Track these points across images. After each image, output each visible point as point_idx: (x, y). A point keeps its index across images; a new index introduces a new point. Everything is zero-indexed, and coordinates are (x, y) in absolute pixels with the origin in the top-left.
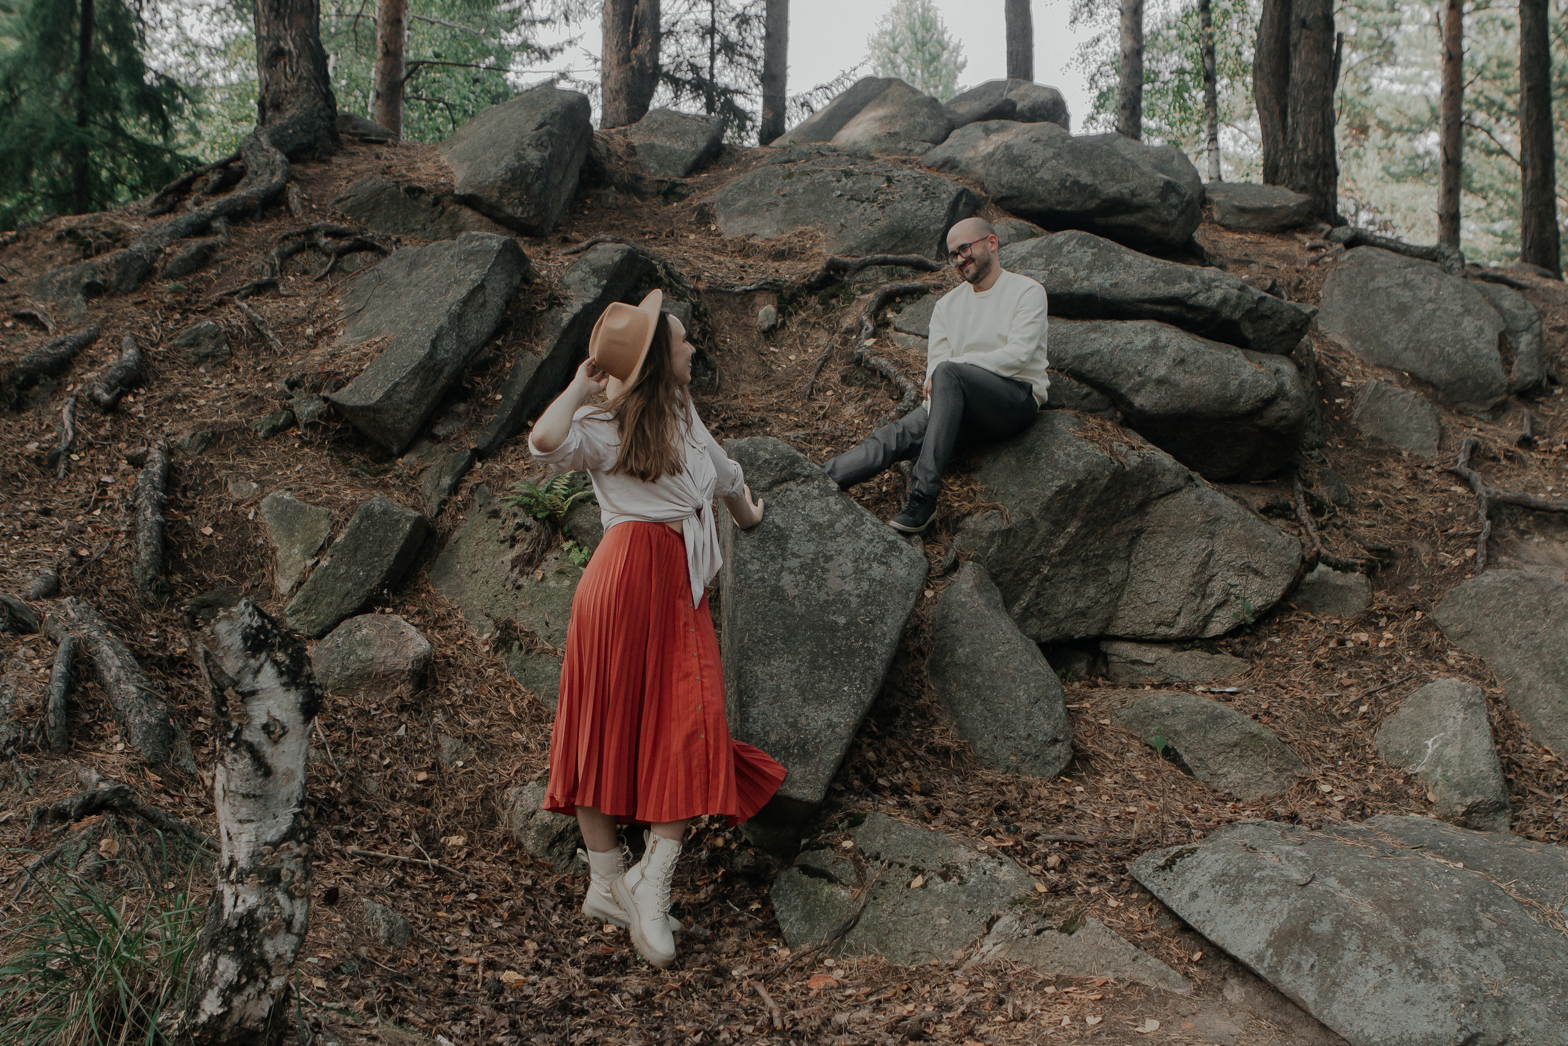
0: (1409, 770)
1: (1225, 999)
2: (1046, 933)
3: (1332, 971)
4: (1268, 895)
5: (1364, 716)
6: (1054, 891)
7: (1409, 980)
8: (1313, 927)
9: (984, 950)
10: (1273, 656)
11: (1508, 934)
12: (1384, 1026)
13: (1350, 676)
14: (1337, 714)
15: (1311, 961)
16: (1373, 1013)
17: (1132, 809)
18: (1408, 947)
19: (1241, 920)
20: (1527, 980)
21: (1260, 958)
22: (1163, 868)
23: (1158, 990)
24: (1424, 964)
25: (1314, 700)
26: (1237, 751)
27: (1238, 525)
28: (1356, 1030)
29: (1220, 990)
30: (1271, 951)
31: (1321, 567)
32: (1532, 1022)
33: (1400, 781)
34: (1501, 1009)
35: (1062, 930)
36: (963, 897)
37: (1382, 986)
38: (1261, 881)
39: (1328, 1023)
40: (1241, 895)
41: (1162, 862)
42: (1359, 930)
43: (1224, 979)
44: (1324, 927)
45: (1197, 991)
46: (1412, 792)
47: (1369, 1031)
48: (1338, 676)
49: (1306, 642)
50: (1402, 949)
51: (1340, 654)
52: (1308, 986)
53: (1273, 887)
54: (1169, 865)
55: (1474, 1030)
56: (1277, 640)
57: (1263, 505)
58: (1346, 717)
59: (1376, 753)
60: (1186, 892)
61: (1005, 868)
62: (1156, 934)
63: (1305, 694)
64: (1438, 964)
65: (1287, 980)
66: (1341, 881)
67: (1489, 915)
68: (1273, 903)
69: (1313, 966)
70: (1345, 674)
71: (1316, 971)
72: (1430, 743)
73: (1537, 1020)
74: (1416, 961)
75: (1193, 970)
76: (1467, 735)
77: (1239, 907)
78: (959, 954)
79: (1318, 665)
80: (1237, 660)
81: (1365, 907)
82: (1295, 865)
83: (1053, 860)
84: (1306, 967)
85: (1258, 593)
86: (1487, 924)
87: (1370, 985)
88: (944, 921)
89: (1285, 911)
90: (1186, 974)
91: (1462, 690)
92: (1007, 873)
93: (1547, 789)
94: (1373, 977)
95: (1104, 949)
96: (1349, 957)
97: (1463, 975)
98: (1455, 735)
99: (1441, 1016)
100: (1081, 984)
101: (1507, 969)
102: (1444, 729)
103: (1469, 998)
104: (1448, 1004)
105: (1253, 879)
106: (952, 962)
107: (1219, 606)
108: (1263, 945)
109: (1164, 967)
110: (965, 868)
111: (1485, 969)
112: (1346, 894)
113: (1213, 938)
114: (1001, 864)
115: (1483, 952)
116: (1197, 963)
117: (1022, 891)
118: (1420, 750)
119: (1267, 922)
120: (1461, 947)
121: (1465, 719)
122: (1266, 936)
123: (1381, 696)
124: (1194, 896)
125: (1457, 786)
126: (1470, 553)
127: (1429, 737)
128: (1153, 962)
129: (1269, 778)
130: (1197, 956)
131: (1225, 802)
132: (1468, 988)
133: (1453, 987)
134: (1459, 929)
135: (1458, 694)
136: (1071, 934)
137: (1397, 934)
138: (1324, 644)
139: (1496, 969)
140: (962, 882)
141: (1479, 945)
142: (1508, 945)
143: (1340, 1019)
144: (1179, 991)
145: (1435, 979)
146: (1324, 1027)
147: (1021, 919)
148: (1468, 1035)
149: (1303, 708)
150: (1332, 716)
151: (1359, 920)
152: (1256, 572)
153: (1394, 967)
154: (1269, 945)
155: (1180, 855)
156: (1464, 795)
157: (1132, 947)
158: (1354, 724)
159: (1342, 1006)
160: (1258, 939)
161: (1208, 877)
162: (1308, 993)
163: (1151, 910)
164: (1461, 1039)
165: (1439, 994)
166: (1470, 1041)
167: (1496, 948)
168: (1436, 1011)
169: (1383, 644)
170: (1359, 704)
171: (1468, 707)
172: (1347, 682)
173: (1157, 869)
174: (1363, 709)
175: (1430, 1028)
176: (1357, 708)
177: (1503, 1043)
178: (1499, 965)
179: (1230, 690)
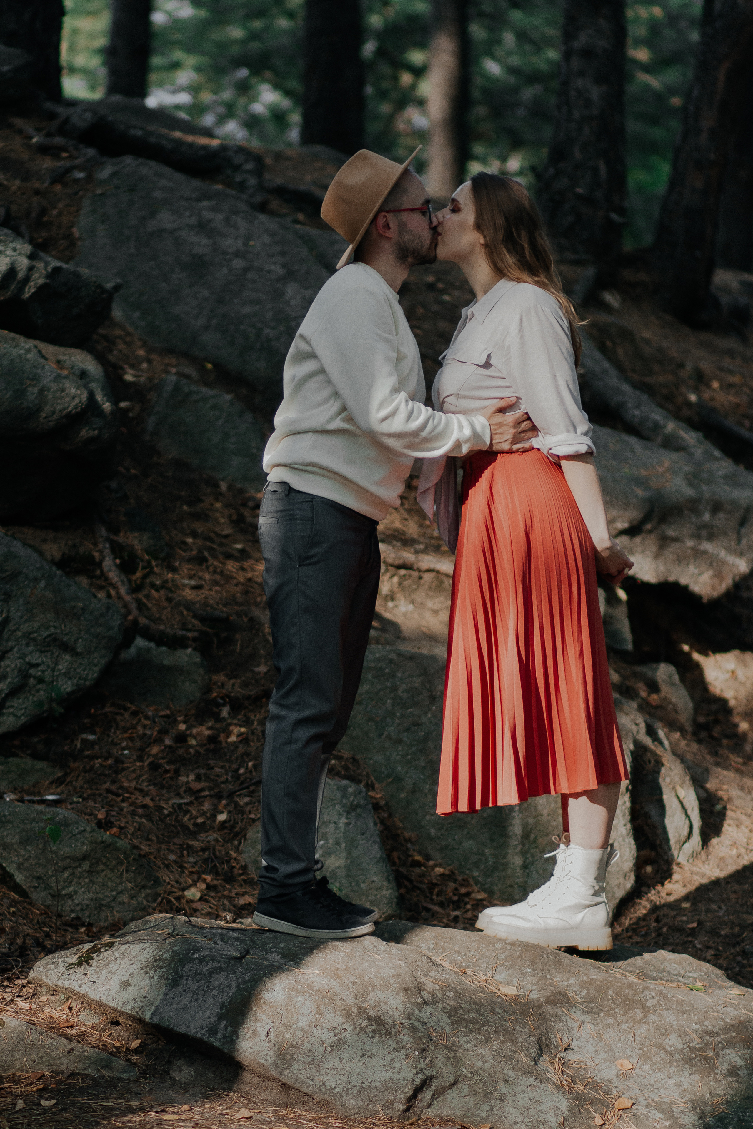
1: (173, 1080)
3: (288, 1035)
4: (211, 973)
5: (223, 824)
7: (364, 1037)
10: (92, 758)
11: (450, 994)
12: (345, 1078)
13: (198, 778)
14: (190, 825)
15: (267, 1027)
16: (332, 1068)
19: (185, 1000)
20: (471, 1031)
21: (213, 1031)
22: (80, 964)
23: (102, 1077)
24: (377, 1022)
25: (160, 808)
26: (86, 866)
27: (42, 584)
28: (318, 1084)
29: (167, 1073)
30: (224, 1023)
31: (140, 642)
32: (480, 1064)
34: (451, 1055)
37: (338, 1045)
38: (201, 960)
39: (289, 1081)
40: (181, 977)
41: (74, 959)
42: (311, 995)
43: (169, 1062)
45: (143, 1074)
47: (332, 1081)
48: (183, 779)
49: (131, 739)
50: (355, 1010)
51: (181, 751)
52: (266, 1051)
53: (216, 965)
54: (85, 960)
55: (428, 1073)
56: (92, 737)
57: (58, 556)
58: (202, 828)
59: (244, 868)
60: (115, 982)
62: (83, 1029)
63: (147, 800)
64: (390, 1021)
66: (283, 956)
67: (430, 979)
68: (220, 979)
69: (269, 1032)
70: (192, 777)
71: (272, 1036)
73: (484, 1062)
74: (369, 1019)
75: (134, 1057)
76: (352, 843)
77: (180, 988)
79: (154, 767)
80: (40, 765)
82: (233, 945)
84: (263, 1033)
85: (67, 675)
87: (327, 1044)
89: (234, 985)
90: (128, 1060)
91: (343, 790)
93: (441, 905)
94: (328, 1037)
95: (33, 1046)
98: (338, 843)
99: (397, 1064)
101: (452, 1023)
103: (423, 1046)
104: (403, 1054)
105: (192, 960)
107: (14, 692)
108: (214, 1019)
109: (104, 1055)
111: (433, 1024)
115: (429, 1009)
116: (136, 1051)
119: (214, 997)
120: (408, 1005)
121: (347, 824)
122: (216, 1010)
123: (242, 801)
129: (125, 898)
130: (136, 1043)
131: (76, 927)
132: (420, 1038)
133: (406, 1038)
134: (406, 990)
135: (338, 795)
138: (159, 741)
139: (442, 1024)
141: (425, 1003)
142: (452, 1003)
143: (301, 1076)
144: (125, 1076)
145: (389, 1033)
146: (284, 1086)
148: (424, 1077)
149: (148, 817)
150: (184, 827)
151: (310, 987)
152: (66, 647)
153: (348, 1026)
154: (220, 1016)
155: (96, 949)
157: (64, 1040)
158: (213, 836)
159: (302, 1066)
160: (207, 1014)
161: (138, 965)
162: (266, 1057)
163: (71, 1008)
164: (418, 1082)
165: (394, 1045)
166: (425, 1083)
167: (440, 1005)
168: (392, 1060)
169: (233, 739)
170: (216, 812)
171: (351, 809)
172: (196, 786)
173: (71, 966)
174: (222, 817)
175: (389, 1075)
176: (214, 816)
177: (455, 1083)
178: (445, 1020)
179: (50, 797)
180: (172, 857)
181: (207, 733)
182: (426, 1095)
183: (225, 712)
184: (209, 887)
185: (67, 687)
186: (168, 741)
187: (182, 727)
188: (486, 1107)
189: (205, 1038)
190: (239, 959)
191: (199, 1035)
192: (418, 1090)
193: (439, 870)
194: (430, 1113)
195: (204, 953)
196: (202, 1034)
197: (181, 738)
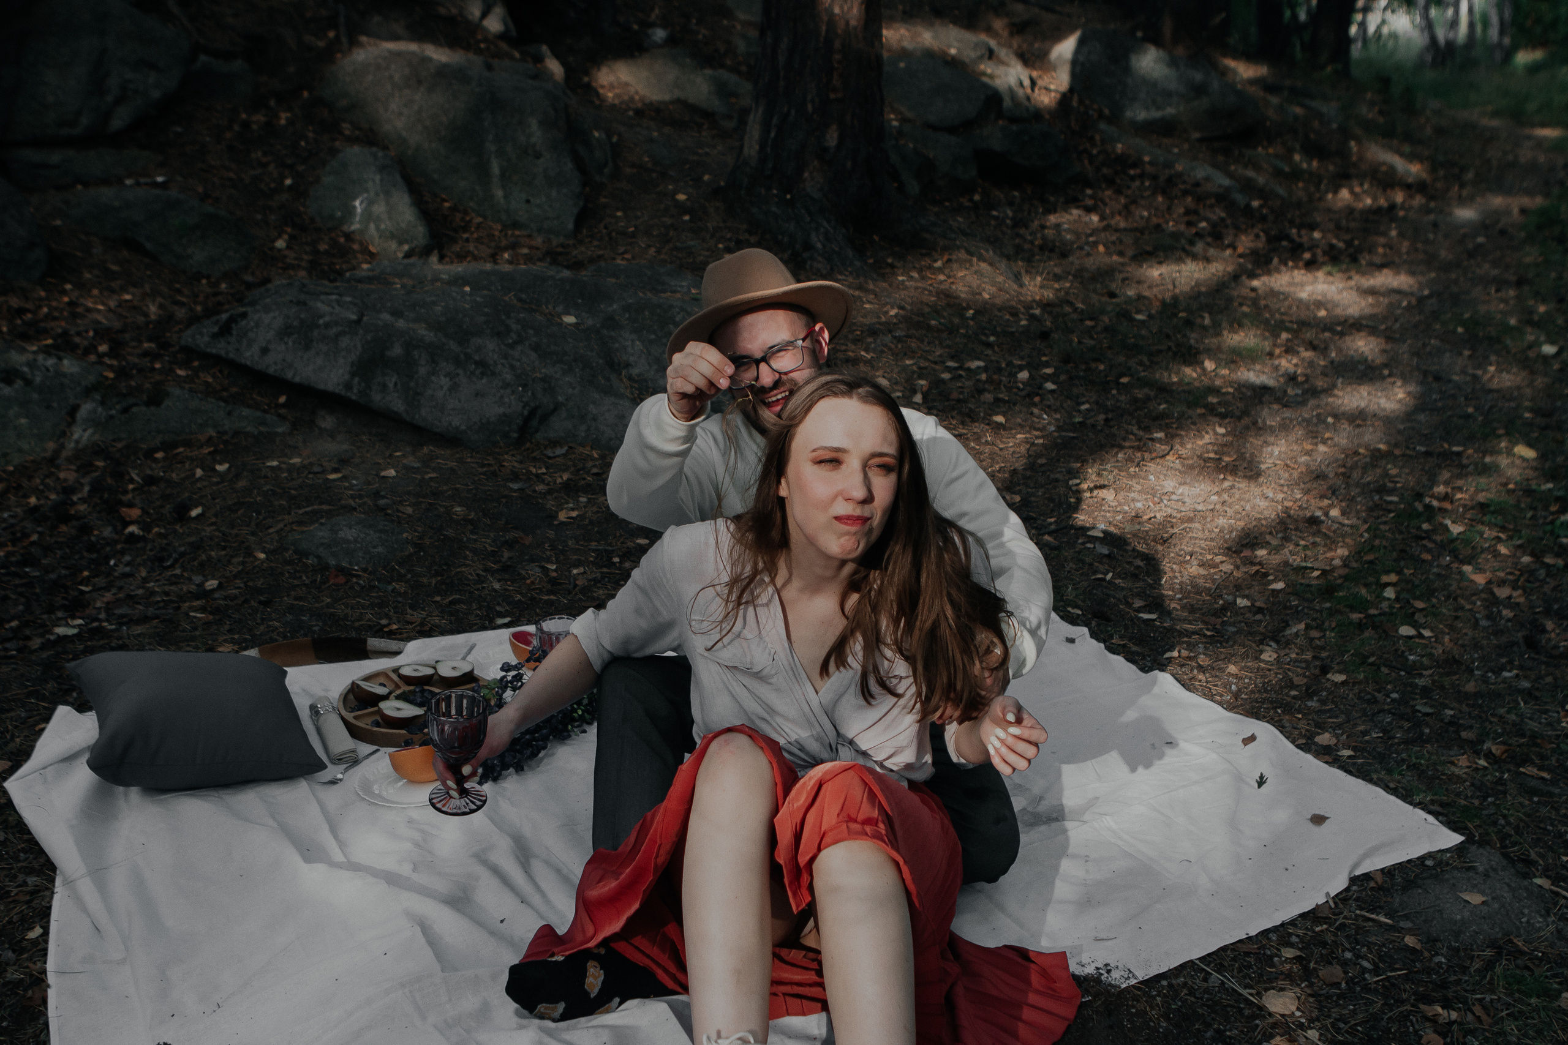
0: (345, 228)
1: (321, 428)
2: (135, 409)
3: (412, 384)
4: (336, 336)
5: (290, 187)
6: (122, 373)
7: (474, 379)
8: (388, 353)
9: (76, 436)
10: (183, 144)
11: (531, 332)
12: (465, 417)
13: (265, 154)
14: (266, 190)
15: (394, 380)
16: (454, 409)
17: (128, 297)
18: (466, 354)
19: (319, 360)
20: (555, 363)
21: (348, 386)
22: (220, 334)
23: (261, 433)
24: (482, 364)
25: (241, 180)
26: (198, 232)
27: (127, 21)
28: (445, 424)
29: (314, 422)
30: (356, 379)
31: (203, 58)
32: (570, 391)
33: (342, 240)
34: (546, 386)
35: (148, 404)
36: (35, 396)
37: (454, 388)
38: (327, 326)
39: (421, 424)
40: (312, 341)
41: (216, 329)
42: (424, 348)
43: (315, 414)
44: (397, 351)
45: (294, 426)
46: (356, 247)
47: (456, 422)
48: (253, 155)
49: (209, 128)
50: (462, 356)
51: (248, 135)
52: (396, 400)
53: (340, 328)
54: (225, 330)
55: (532, 405)
56: (179, 129)
58: (275, 192)
59: (312, 218)
60: (255, 349)
61: (66, 362)
62: (234, 390)
63: (232, 175)
64: (492, 362)
65: (376, 397)
67: (512, 320)
68: (345, 342)
69: (396, 384)
70: (260, 154)
71: (399, 386)
72: (357, 203)
73: (574, 388)
74: (476, 363)
75: (282, 411)
76: (388, 193)
77: (313, 351)
78: (51, 445)
79: (230, 148)
80: (146, 153)
81: (422, 331)
83: (103, 348)
84: (391, 385)
85: (155, 86)
86: (514, 327)
87: (445, 388)
88: (23, 421)
89: (359, 345)
90: (279, 415)
91: (374, 155)
92: (69, 365)
94: (445, 381)
95: (196, 411)
96: (422, 371)
97: (512, 367)
98: (377, 194)
99: (506, 400)
100: (188, 444)
101: (539, 357)
102: (367, 191)
103: (522, 382)
104: (509, 390)
105: (318, 326)
106: (48, 454)
107: (118, 101)
108: (347, 377)
109: (258, 414)
110: (26, 369)
111: (525, 360)
112: (401, 324)
113: (297, 379)
114: (60, 359)
115: (519, 348)
116: (283, 405)
117: (92, 378)
118: (350, 211)
119: (344, 357)
120: (503, 347)
121: (381, 180)
122: (348, 368)
123: (301, 168)
124: (265, 351)
125: (393, 236)
126: (331, 34)
127: (355, 199)
128: (246, 412)
129: (231, 253)
130: (282, 399)
132: (519, 375)
133: (508, 377)
134: (498, 334)
135: (372, 159)
136: (158, 404)
137: (453, 345)
138: (229, 128)
139: (532, 358)
140: (28, 382)
141: (516, 343)
142: (535, 339)
143: (430, 419)
144: (280, 430)
145: (493, 374)
146: (418, 428)
147: (102, 403)
148: (530, 408)
149: (235, 187)
150: (263, 192)
151: (421, 341)
152: (151, 66)
153: (460, 371)
154: (353, 375)
155: (232, 320)
156: (401, 243)
157: (222, 404)
158: (285, 197)
159: (429, 409)
160: (341, 371)
161: (272, 332)
162: (397, 404)
163: (221, 372)
164: (526, 413)
165: (500, 384)
166: (533, 412)
167: (527, 343)
168: (502, 397)
169: (283, 122)
170: (283, 177)
171: (382, 169)
172: (264, 160)
173: (215, 336)
174: (288, 182)
175: (501, 410)
176: (282, 183)
177: (555, 410)
178: (533, 355)
179: (160, 179)
180: (259, 217)
181: (262, 119)
182: (535, 423)
183: (272, 103)
184: (292, 237)
185: (156, 94)
186: (236, 128)
187: (244, 116)
188: (584, 427)
189: (343, 393)
190: (358, 322)
191: (337, 391)
192: (527, 420)
193: (447, 205)
194: (539, 436)
195: (327, 319)
196: (340, 390)
197: (246, 125)
